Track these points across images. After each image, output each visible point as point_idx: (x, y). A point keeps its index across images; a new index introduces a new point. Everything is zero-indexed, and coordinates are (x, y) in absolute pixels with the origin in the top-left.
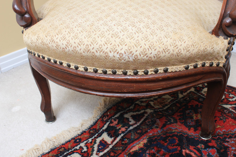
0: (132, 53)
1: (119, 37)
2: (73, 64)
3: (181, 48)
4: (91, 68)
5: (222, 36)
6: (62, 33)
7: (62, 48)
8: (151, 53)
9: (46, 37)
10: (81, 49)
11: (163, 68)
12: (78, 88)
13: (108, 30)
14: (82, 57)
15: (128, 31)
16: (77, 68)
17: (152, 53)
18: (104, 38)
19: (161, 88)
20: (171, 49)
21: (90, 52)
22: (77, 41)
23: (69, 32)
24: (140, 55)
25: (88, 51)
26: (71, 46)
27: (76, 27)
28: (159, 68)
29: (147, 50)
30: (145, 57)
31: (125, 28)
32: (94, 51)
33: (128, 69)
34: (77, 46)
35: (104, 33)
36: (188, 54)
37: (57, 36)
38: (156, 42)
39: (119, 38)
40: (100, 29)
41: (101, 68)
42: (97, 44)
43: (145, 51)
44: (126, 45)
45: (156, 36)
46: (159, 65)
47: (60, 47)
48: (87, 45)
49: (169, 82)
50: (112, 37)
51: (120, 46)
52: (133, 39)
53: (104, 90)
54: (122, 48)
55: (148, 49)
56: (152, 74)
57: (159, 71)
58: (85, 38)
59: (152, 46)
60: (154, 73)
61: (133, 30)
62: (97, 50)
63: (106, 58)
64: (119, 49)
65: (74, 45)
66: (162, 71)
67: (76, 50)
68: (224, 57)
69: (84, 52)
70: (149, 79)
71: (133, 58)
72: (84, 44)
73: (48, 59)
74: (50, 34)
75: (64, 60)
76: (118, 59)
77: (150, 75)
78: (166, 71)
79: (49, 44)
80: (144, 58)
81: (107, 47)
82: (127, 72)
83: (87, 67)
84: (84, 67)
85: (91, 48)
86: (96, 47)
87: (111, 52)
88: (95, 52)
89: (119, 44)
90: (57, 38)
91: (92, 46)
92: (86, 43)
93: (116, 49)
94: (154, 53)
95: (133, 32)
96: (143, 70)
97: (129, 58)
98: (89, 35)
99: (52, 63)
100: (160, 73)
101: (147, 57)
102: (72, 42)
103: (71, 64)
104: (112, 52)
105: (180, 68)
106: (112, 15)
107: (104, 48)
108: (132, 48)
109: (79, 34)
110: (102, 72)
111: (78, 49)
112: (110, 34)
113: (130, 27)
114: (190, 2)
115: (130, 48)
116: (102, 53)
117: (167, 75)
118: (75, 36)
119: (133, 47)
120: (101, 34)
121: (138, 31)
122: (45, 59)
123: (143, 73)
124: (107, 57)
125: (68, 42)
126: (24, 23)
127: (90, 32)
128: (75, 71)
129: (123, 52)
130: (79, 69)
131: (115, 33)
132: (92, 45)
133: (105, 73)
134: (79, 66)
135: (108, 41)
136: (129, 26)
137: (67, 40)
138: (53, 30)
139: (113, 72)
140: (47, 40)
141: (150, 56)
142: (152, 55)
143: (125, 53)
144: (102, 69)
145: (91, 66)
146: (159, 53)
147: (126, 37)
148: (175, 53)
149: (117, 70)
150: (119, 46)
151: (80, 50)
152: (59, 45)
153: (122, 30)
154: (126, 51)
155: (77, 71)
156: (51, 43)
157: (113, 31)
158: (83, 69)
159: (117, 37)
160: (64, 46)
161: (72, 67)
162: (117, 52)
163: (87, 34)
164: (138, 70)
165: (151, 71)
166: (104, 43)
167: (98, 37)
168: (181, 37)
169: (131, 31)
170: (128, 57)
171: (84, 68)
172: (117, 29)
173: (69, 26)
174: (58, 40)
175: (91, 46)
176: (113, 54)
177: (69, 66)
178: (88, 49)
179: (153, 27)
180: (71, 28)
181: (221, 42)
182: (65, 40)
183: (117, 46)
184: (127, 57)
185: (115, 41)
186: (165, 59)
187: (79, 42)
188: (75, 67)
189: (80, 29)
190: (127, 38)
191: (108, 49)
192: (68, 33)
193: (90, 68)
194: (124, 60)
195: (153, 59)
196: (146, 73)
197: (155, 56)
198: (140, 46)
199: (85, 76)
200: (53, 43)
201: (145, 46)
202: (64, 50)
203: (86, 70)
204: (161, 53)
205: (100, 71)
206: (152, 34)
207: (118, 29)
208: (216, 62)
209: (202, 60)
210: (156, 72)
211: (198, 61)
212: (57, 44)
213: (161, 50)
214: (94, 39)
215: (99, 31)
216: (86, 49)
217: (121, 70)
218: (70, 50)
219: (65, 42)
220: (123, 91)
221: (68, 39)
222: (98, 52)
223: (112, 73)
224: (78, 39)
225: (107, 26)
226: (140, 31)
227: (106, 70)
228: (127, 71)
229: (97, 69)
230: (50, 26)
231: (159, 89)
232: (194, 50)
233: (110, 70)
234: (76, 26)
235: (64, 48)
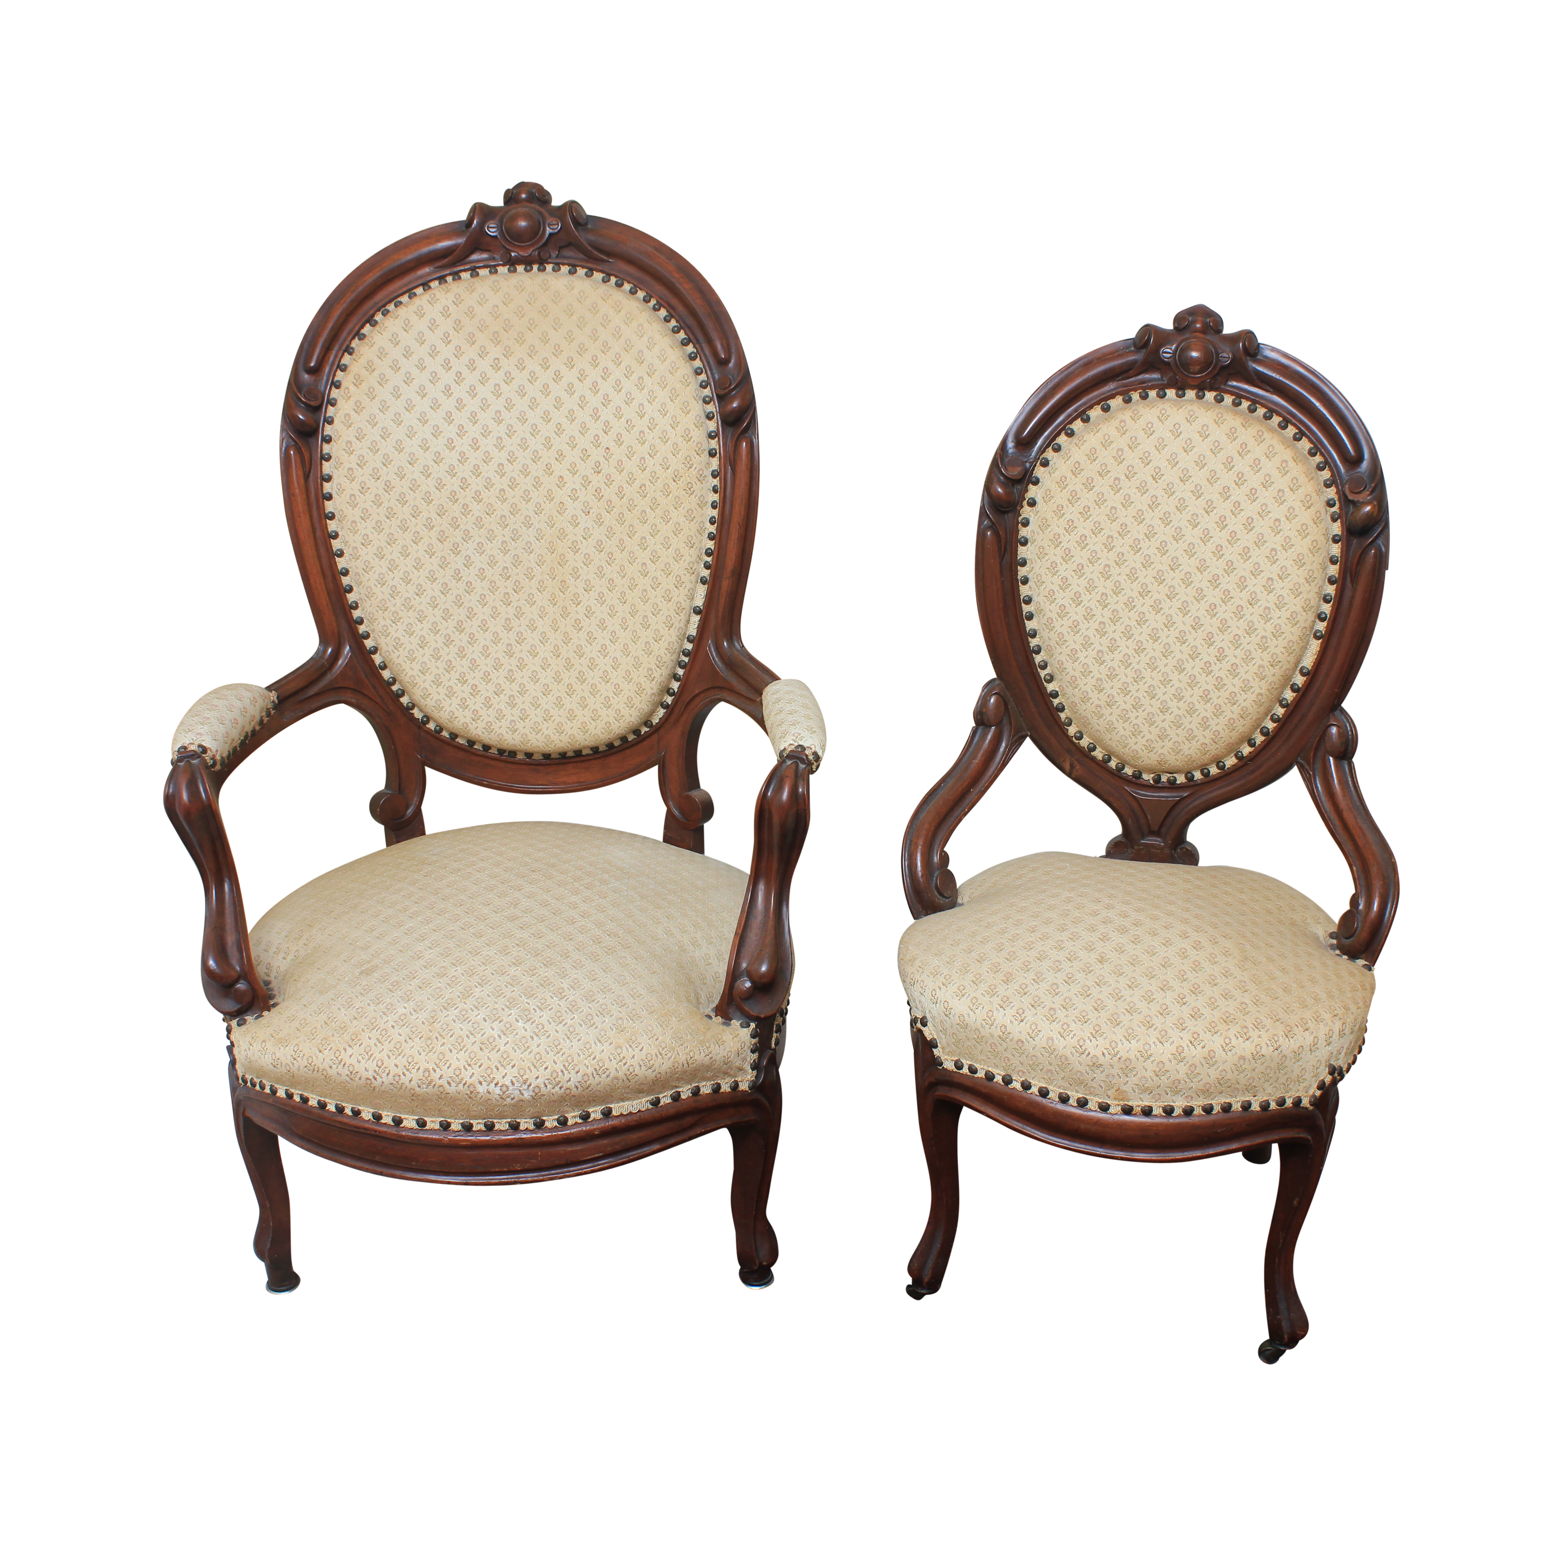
0: (528, 1083)
1: (498, 1047)
2: (389, 1114)
3: (634, 1062)
4: (434, 1119)
5: (738, 1020)
6: (361, 1042)
7: (363, 1079)
8: (570, 1080)
9: (320, 1051)
10: (412, 1079)
11: (599, 1108)
12: (401, 1170)
13: (472, 1034)
14: (414, 1096)
15: (517, 1034)
16: (398, 1122)
17: (572, 1080)
18: (465, 1052)
19: (601, 1154)
20: (612, 1066)
21: (435, 1085)
22: (402, 1061)
23: (378, 1039)
24: (546, 1086)
25: (430, 1083)
26: (388, 1074)
27: (393, 1027)
28: (590, 1110)
29: (560, 1073)
30: (557, 1089)
31: (508, 1026)
32: (443, 1082)
33: (522, 1117)
34: (403, 1073)
35: (463, 1039)
36: (651, 1075)
37: (348, 1049)
38: (579, 1055)
39: (498, 1051)
40: (452, 1032)
41: (459, 1119)
42: (448, 1068)
43: (555, 1075)
44: (513, 1067)
45: (579, 1040)
46: (590, 1102)
47: (358, 1076)
48: (426, 1070)
49: (617, 1139)
50: (481, 1049)
51: (501, 1068)
52: (529, 1050)
53: (467, 1171)
54: (506, 1074)
55: (562, 1071)
56: (576, 1123)
57: (593, 1116)
58: (420, 1054)
59: (570, 1064)
60: (580, 1121)
61: (526, 1030)
62: (450, 1080)
63: (470, 1098)
64: (498, 1077)
65: (393, 1071)
66: (599, 1116)
67: (400, 1082)
68: (748, 1068)
69: (419, 1087)
70: (571, 1136)
71: (531, 1093)
72: (419, 1069)
73: (319, 1102)
74: (330, 1046)
75: (365, 1104)
76: (498, 1097)
77: (573, 1125)
78: (607, 1113)
79: (329, 1069)
80: (553, 1091)
81: (473, 1074)
82: (519, 1123)
83: (426, 1119)
84: (417, 1118)
85: (435, 1076)
86: (448, 1073)
87: (481, 1083)
88: (446, 1085)
89: (499, 1066)
90: (350, 1056)
91: (439, 1072)
92: (424, 1065)
93: (492, 1076)
94: (575, 1079)
95: (528, 1034)
96: (556, 1117)
97: (523, 1094)
98: (428, 1046)
99: (332, 1112)
100: (594, 1119)
101: (561, 1088)
102: (390, 1064)
103: (384, 1113)
104: (483, 1083)
105: (639, 1104)
106: (477, 992)
107: (466, 1075)
108: (528, 1071)
109: (404, 1044)
110: (460, 1127)
111: (405, 1080)
112: (475, 1042)
113: (520, 1024)
114: (668, 929)
115: (522, 1072)
116: (461, 1086)
117: (611, 1123)
118: (395, 1050)
119: (529, 1068)
120: (457, 1044)
121: (537, 1031)
122: (310, 1103)
123: (556, 1124)
124: (472, 1094)
125: (380, 1064)
126: (232, 1006)
127: (429, 1038)
128: (394, 1131)
129: (508, 1083)
130: (405, 1123)
131: (488, 1041)
132: (438, 1070)
133: (468, 1128)
134: (403, 1116)
135: (472, 1059)
136: (517, 1021)
137: (377, 1059)
138: (336, 1034)
139: (486, 1125)
140: (323, 1060)
141: (566, 1085)
142: (571, 1084)
143: (513, 1084)
144: (461, 1121)
145: (434, 1116)
146: (586, 1078)
147: (513, 1048)
148: (621, 1074)
149: (495, 1121)
150: (498, 1069)
151: (410, 1081)
152: (357, 1072)
153: (502, 1031)
154: (514, 1080)
155: (398, 1129)
156: (334, 1066)
157: (482, 1035)
158: (414, 1125)
159: (493, 1049)
160: (370, 1074)
161: (387, 1119)
162: (495, 1082)
163: (424, 1044)
164: (544, 1118)
165: (573, 1117)
166: (465, 1064)
167: (451, 1051)
168: (633, 1038)
169: (522, 1032)
170: (520, 1091)
171: (418, 1122)
172: (491, 1031)
173: (376, 1023)
174: (353, 1061)
175: (435, 1071)
176: (487, 1088)
177: (378, 1117)
178: (429, 1079)
179: (571, 1019)
180: (381, 1029)
181: (731, 1037)
182: (371, 1059)
183: (495, 1069)
184: (517, 1092)
185: (489, 1058)
186: (602, 1090)
187: (407, 1064)
188: (394, 1120)
189: (405, 1031)
190: (515, 1051)
191: (473, 1078)
192: (377, 1043)
193: (431, 1119)
194: (512, 1099)
195: (574, 1091)
196: (563, 1122)
197: (578, 1085)
198: (544, 1066)
199: (420, 1139)
200: (340, 1066)
201: (554, 1065)
202: (369, 1082)
203: (422, 1124)
204: (591, 1077)
205: (456, 1126)
206: (568, 1038)
207: (493, 1029)
208: (726, 1081)
209: (689, 1082)
210: (585, 1117)
211: (680, 1085)
212: (351, 1069)
213: (590, 1070)
214: (441, 1056)
215: (451, 1036)
216: (424, 1078)
217: (505, 1120)
218: (385, 1083)
219: (372, 1066)
220: (512, 1168)
221: (377, 1056)
222: (453, 1084)
223: (484, 1129)
224: (403, 1057)
225: (469, 1022)
226: (543, 1030)
227: (472, 1122)
228: (518, 1120)
229: (449, 1120)
230: (326, 1023)
231: (597, 1155)
232: (663, 1065)
233: (480, 1121)
234: (394, 1024)
235: (371, 1077)
